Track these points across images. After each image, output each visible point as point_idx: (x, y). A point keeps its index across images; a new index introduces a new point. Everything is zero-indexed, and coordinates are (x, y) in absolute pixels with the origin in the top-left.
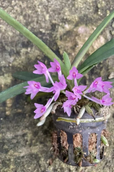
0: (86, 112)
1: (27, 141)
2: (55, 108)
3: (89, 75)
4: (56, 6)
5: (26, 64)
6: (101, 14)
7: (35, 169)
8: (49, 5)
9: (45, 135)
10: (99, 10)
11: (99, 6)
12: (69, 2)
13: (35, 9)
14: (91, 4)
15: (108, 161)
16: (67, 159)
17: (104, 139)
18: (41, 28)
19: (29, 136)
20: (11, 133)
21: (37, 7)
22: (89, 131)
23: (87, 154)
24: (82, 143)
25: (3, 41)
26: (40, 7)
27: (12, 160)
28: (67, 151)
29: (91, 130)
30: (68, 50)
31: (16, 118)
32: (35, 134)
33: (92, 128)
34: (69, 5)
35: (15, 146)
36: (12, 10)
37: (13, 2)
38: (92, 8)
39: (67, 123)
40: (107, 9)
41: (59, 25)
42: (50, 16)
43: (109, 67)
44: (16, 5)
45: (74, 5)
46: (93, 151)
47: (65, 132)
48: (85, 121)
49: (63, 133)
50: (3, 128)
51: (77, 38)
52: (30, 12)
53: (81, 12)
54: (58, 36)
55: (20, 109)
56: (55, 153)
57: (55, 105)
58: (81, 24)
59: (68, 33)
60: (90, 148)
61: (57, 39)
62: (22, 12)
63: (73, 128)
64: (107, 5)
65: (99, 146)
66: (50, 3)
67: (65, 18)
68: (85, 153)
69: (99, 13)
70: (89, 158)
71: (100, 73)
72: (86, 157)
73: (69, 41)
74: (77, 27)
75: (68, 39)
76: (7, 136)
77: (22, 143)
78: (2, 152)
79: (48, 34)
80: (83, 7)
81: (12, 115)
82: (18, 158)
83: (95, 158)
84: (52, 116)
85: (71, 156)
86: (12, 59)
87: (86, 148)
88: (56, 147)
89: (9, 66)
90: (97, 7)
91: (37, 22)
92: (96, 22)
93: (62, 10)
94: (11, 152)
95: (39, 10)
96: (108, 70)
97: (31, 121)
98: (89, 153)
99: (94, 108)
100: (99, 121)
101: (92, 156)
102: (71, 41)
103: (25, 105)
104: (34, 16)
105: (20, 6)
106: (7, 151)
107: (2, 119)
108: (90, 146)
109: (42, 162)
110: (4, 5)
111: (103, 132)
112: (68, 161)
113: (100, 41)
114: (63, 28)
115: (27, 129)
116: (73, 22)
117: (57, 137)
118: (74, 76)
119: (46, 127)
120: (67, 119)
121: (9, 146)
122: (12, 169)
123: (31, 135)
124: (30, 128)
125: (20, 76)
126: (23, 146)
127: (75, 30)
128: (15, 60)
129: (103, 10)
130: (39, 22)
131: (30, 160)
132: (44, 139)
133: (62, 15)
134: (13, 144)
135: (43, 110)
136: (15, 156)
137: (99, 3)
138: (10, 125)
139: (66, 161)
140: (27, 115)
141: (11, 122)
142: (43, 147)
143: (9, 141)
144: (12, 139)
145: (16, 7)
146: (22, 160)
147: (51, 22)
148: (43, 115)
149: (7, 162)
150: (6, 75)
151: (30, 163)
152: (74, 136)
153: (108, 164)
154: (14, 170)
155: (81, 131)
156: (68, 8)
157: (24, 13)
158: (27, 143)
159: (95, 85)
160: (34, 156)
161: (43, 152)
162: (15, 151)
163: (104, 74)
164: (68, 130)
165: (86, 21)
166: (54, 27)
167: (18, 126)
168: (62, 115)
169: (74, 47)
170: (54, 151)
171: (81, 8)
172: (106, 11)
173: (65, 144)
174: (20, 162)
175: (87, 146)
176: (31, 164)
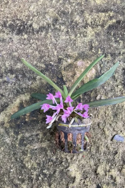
0: (74, 121)
1: (39, 139)
2: (58, 118)
3: (83, 95)
4: (62, 44)
5: (40, 87)
6: (95, 52)
7: (44, 158)
8: (57, 44)
9: (51, 136)
10: (93, 49)
11: (93, 45)
12: (72, 42)
13: (47, 46)
14: (88, 44)
15: (93, 154)
16: (64, 149)
17: (86, 137)
18: (51, 61)
19: (41, 136)
20: (28, 134)
21: (48, 45)
22: (77, 132)
23: (76, 145)
24: (73, 139)
25: (24, 69)
26: (50, 45)
27: (29, 151)
28: (64, 144)
29: (78, 132)
30: (69, 77)
31: (32, 123)
32: (45, 134)
33: (78, 130)
34: (71, 44)
35: (31, 142)
36: (30, 47)
37: (31, 40)
38: (88, 46)
39: (65, 127)
40: (99, 48)
41: (63, 59)
42: (58, 52)
43: (97, 91)
44: (33, 43)
45: (75, 44)
46: (79, 144)
47: (63, 132)
48: (74, 126)
49: (62, 133)
50: (23, 130)
51: (75, 69)
52: (43, 48)
53: (80, 50)
54: (63, 68)
55: (35, 118)
56: (57, 145)
57: (57, 116)
58: (80, 59)
59: (70, 65)
60: (78, 142)
61: (62, 70)
62: (37, 48)
63: (68, 130)
64: (99, 44)
65: (83, 142)
66: (57, 42)
67: (68, 54)
68: (74, 145)
69: (93, 51)
70: (76, 148)
71: (90, 95)
72: (75, 147)
73: (70, 71)
74: (77, 61)
75: (69, 70)
76: (26, 135)
77: (36, 140)
78: (23, 146)
79: (56, 65)
80: (81, 46)
81: (29, 121)
82: (33, 150)
83: (81, 148)
84: (56, 123)
85: (66, 147)
86: (30, 83)
87: (75, 142)
88: (58, 142)
89: (28, 88)
90: (92, 46)
91: (48, 56)
92: (90, 57)
93: (66, 48)
94: (28, 146)
95: (50, 47)
96: (96, 92)
97: (42, 126)
98: (77, 145)
99: (80, 119)
100: (83, 127)
101: (78, 147)
102: (72, 71)
103: (38, 115)
104: (46, 51)
105: (36, 44)
106: (26, 145)
107: (22, 124)
108: (77, 141)
109: (49, 153)
110: (25, 43)
111: (86, 133)
112: (64, 150)
113: (92, 72)
114: (67, 61)
115: (39, 131)
116: (74, 57)
117: (58, 135)
118: (69, 101)
119: (52, 130)
120: (64, 124)
121: (27, 142)
122: (29, 157)
123: (42, 135)
124: (41, 130)
125: (37, 96)
126: (36, 142)
127: (75, 63)
128: (32, 83)
129: (96, 48)
130: (50, 56)
131: (40, 152)
132: (51, 138)
133: (66, 52)
134: (29, 140)
135: (51, 119)
136: (30, 148)
137: (93, 43)
138: (28, 128)
139: (63, 149)
140: (40, 121)
141: (28, 126)
142: (49, 143)
143: (27, 138)
144: (29, 137)
145: (33, 45)
146: (35, 151)
147: (58, 57)
148: (50, 122)
149: (26, 152)
150: (26, 94)
151: (40, 153)
152: (68, 134)
153: (92, 156)
154: (30, 157)
155: (72, 132)
156: (70, 46)
157: (39, 49)
158: (39, 140)
159: (79, 107)
160: (43, 149)
161: (49, 147)
162: (31, 145)
163: (94, 95)
164: (65, 131)
165: (83, 56)
166: (60, 60)
167: (34, 129)
168: (62, 122)
169: (73, 75)
170: (56, 144)
171: (80, 47)
172: (98, 49)
173: (63, 139)
174: (34, 152)
175: (76, 141)
176: (42, 154)
